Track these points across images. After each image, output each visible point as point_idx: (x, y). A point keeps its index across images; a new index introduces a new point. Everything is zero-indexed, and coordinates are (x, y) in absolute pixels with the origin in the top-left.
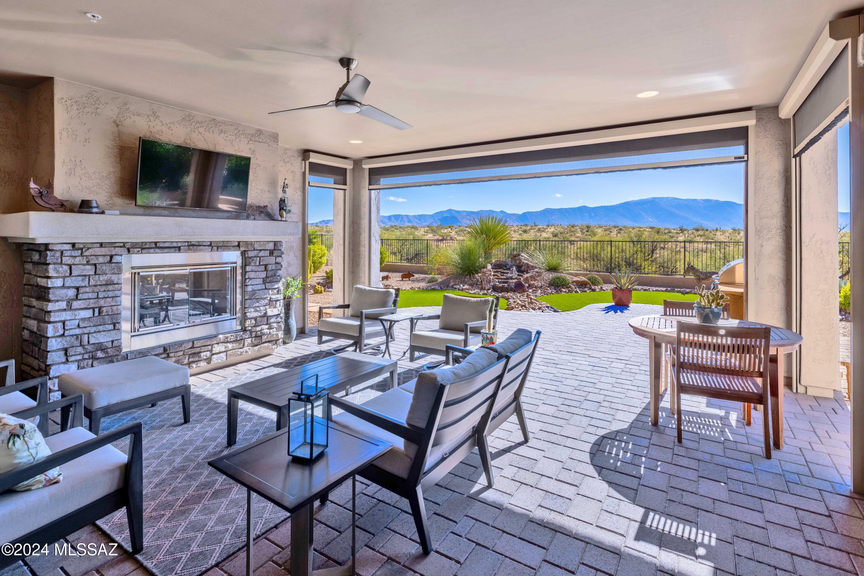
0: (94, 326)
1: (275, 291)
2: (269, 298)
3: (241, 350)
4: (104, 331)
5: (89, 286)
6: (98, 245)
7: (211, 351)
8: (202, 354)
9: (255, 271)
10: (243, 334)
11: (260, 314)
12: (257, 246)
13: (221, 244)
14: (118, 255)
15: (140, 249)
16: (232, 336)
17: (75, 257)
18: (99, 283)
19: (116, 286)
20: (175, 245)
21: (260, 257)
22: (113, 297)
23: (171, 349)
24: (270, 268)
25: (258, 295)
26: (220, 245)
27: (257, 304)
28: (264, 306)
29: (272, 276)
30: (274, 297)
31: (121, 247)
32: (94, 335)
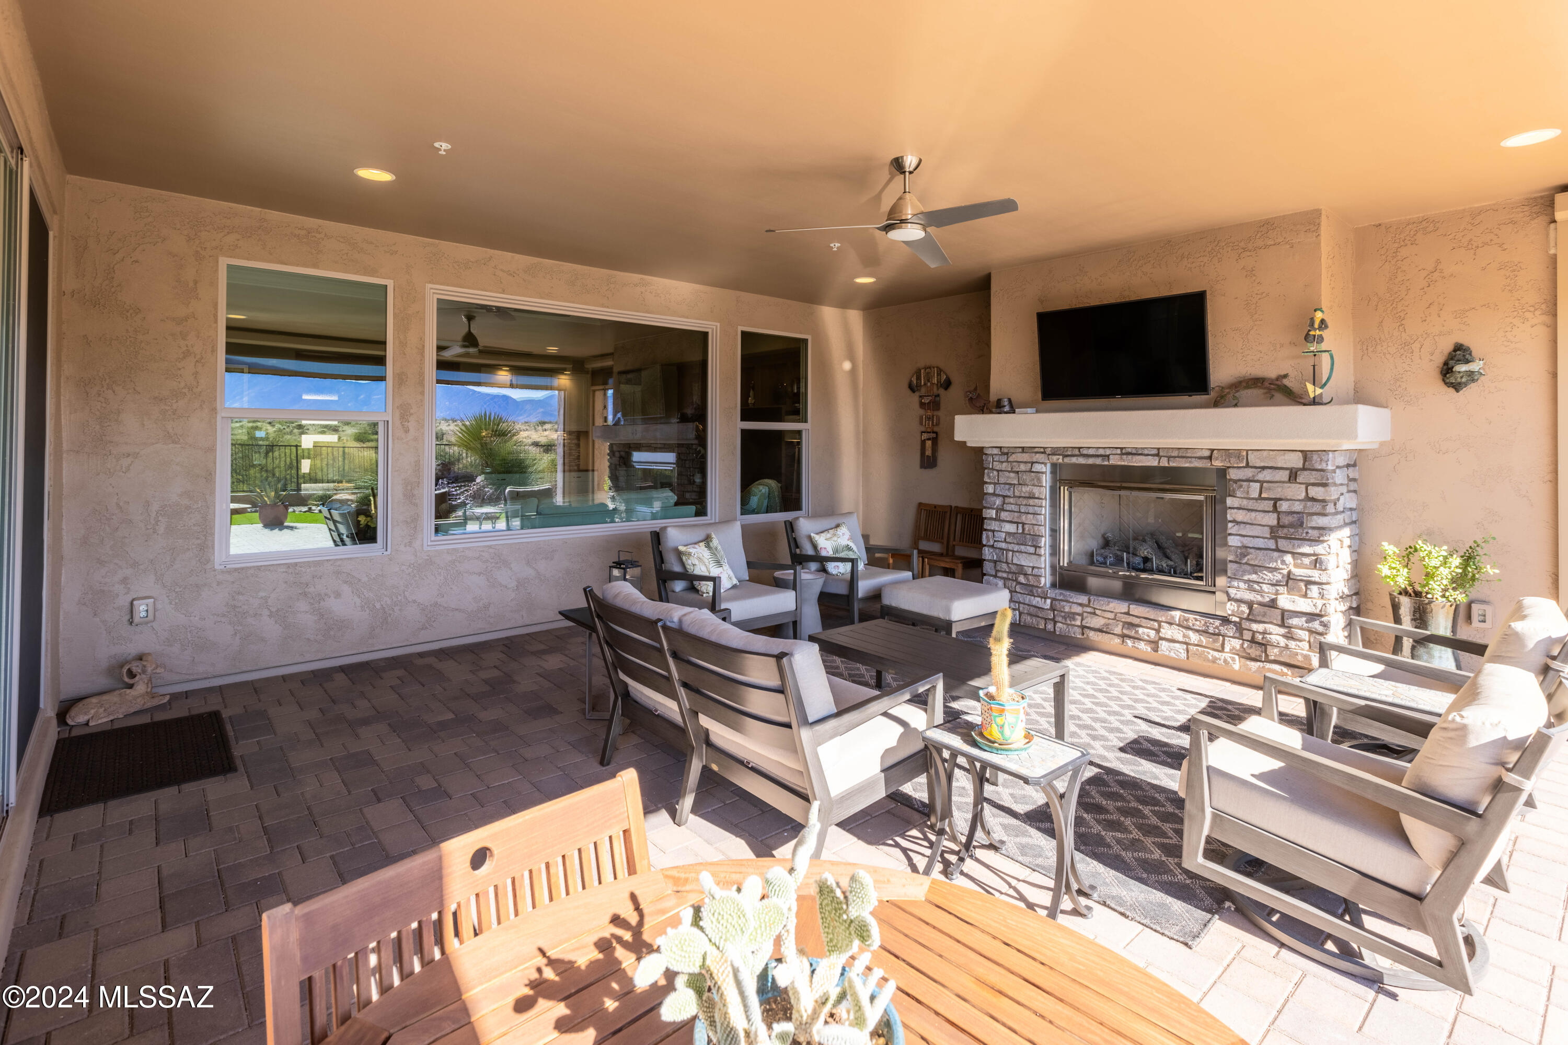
0: (1018, 544)
1: (1306, 561)
2: (1285, 572)
3: (1216, 654)
4: (1026, 553)
5: (1015, 497)
6: (1020, 450)
7: (1158, 631)
8: (1141, 630)
9: (1249, 510)
10: (1221, 625)
11: (1259, 598)
12: (1254, 460)
13: (1175, 453)
14: (1039, 463)
15: (1061, 457)
16: (1196, 620)
17: (1002, 462)
18: (1023, 495)
19: (1036, 500)
20: (1101, 452)
21: (1261, 483)
22: (1034, 514)
23: (1095, 603)
24: (1284, 506)
25: (1253, 558)
26: (1173, 455)
27: (1254, 577)
28: (1273, 585)
29: (1291, 525)
30: (1298, 572)
31: (1042, 453)
32: (1017, 554)
